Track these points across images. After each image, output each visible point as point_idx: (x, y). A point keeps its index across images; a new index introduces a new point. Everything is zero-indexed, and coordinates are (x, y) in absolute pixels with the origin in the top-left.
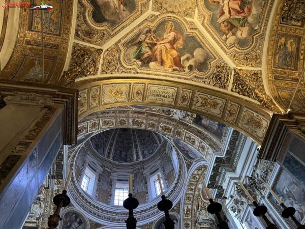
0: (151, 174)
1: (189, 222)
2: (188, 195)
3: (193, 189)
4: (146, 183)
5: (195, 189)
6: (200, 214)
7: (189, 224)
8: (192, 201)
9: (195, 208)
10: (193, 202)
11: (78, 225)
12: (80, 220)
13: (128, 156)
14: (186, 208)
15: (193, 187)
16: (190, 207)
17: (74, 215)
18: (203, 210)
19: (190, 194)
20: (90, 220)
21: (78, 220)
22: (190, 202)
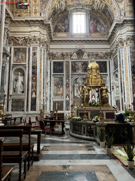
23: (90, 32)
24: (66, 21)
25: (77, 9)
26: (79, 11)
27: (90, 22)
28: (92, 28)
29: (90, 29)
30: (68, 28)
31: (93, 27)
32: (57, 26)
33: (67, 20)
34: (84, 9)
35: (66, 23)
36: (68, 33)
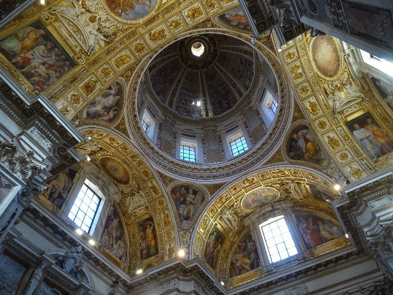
0: (260, 101)
1: (323, 119)
2: (300, 87)
3: (301, 74)
4: (259, 114)
5: (304, 71)
6: (334, 101)
7: (324, 123)
8: (310, 90)
9: (321, 97)
10: (313, 91)
11: (194, 196)
12: (193, 190)
13: (231, 102)
14: (308, 105)
15: (300, 71)
16: (313, 100)
17: (183, 189)
18: (336, 93)
19: (302, 83)
20: (206, 186)
21: (191, 191)
22: (309, 93)
23: (308, 247)
24: (249, 245)
25: (264, 214)
26: (270, 217)
27: (300, 227)
28: (309, 237)
29: (307, 242)
30: (258, 258)
31: (311, 234)
32: (234, 261)
33: (251, 243)
34: (278, 209)
35: (251, 250)
36: (260, 268)
